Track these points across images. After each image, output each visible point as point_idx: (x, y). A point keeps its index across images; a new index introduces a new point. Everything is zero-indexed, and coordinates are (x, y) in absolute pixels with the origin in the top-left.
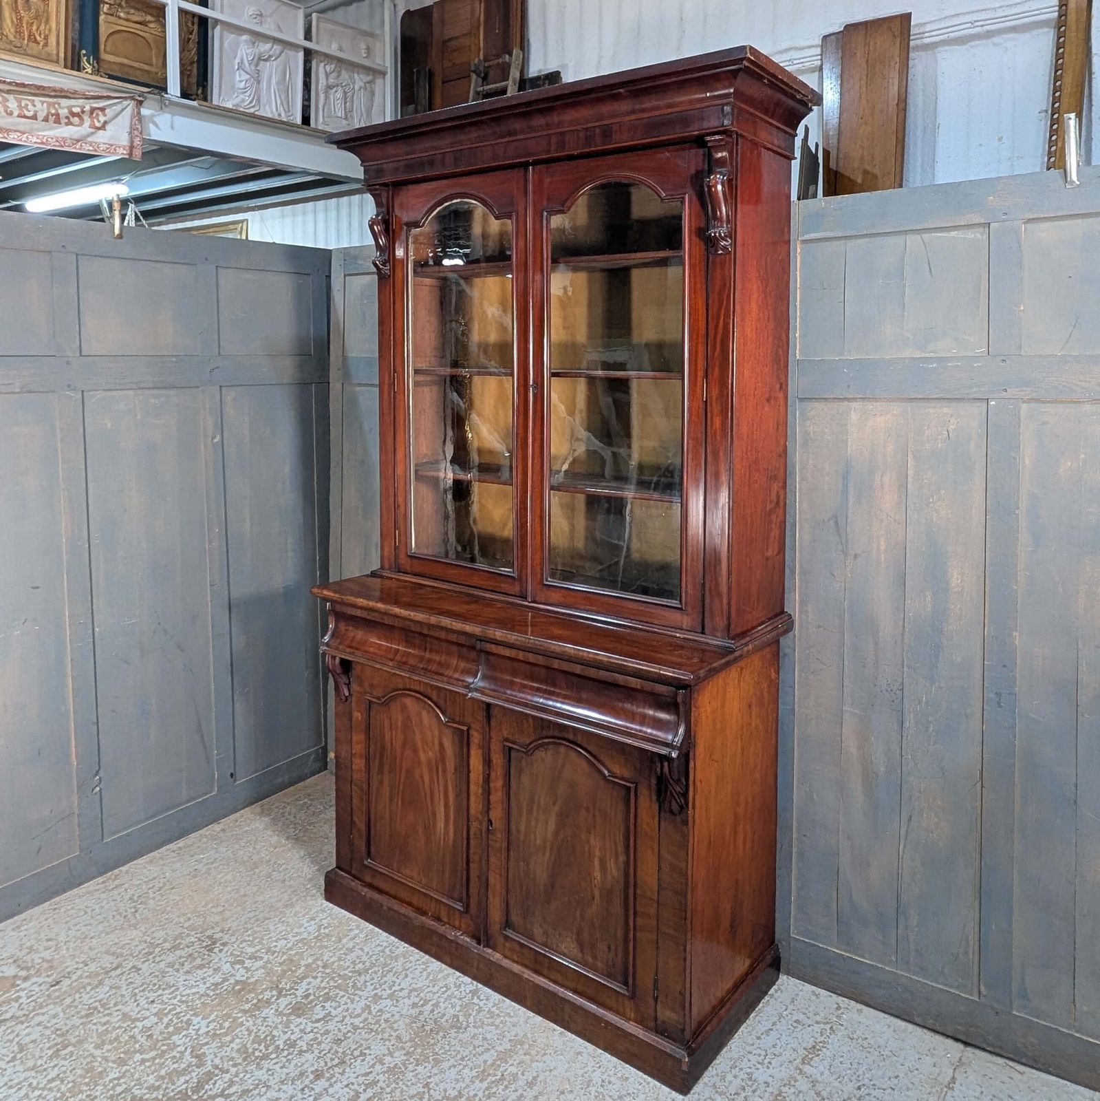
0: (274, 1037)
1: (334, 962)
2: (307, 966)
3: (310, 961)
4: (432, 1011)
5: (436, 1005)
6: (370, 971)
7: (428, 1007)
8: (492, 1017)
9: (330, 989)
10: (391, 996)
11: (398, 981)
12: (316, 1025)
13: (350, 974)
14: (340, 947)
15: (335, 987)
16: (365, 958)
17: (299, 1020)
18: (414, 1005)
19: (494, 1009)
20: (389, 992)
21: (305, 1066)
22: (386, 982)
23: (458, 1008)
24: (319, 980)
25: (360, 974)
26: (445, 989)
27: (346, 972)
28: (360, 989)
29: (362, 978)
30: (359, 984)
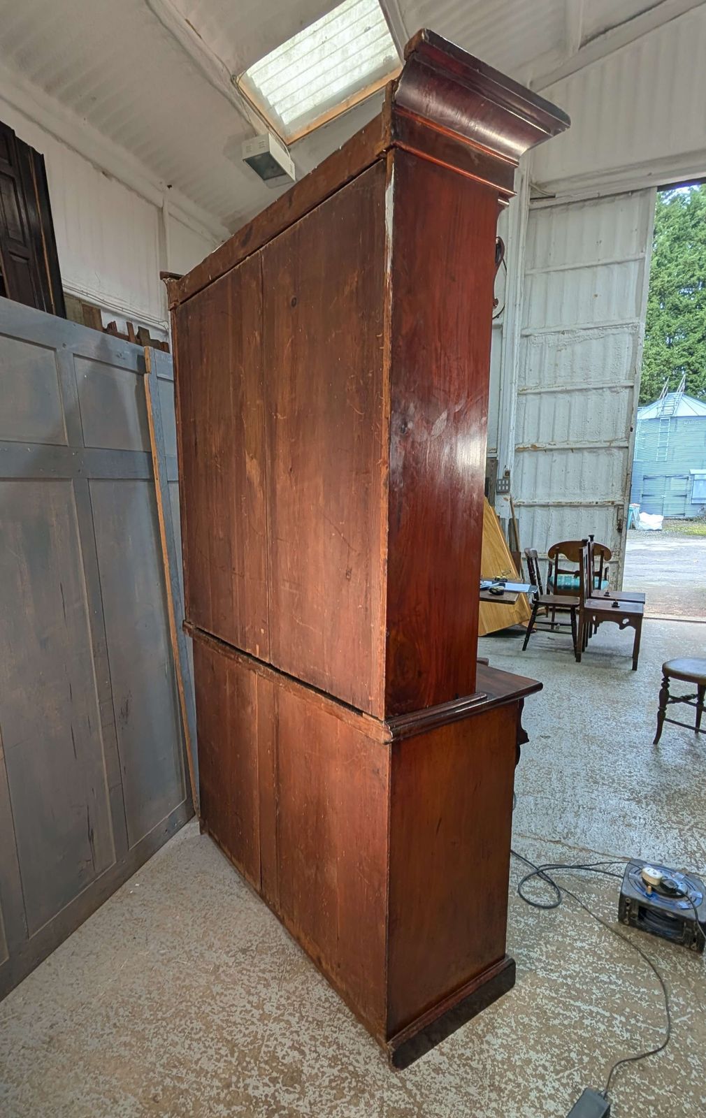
0: (331, 1081)
1: (220, 1080)
2: (229, 1105)
3: (221, 1107)
4: (270, 971)
5: (263, 971)
6: (230, 1038)
7: (267, 975)
8: (269, 934)
9: (260, 1062)
10: (259, 1006)
11: (239, 1009)
12: (307, 1052)
13: (236, 1054)
14: (195, 1086)
15: (256, 1059)
16: (211, 1052)
17: (305, 1069)
18: (267, 986)
19: (260, 935)
20: (254, 1011)
21: (352, 1035)
22: (242, 1019)
23: (264, 956)
24: (248, 1081)
25: (236, 1045)
26: (244, 972)
27: (233, 1060)
28: (255, 1037)
29: (241, 1040)
30: (249, 1040)
